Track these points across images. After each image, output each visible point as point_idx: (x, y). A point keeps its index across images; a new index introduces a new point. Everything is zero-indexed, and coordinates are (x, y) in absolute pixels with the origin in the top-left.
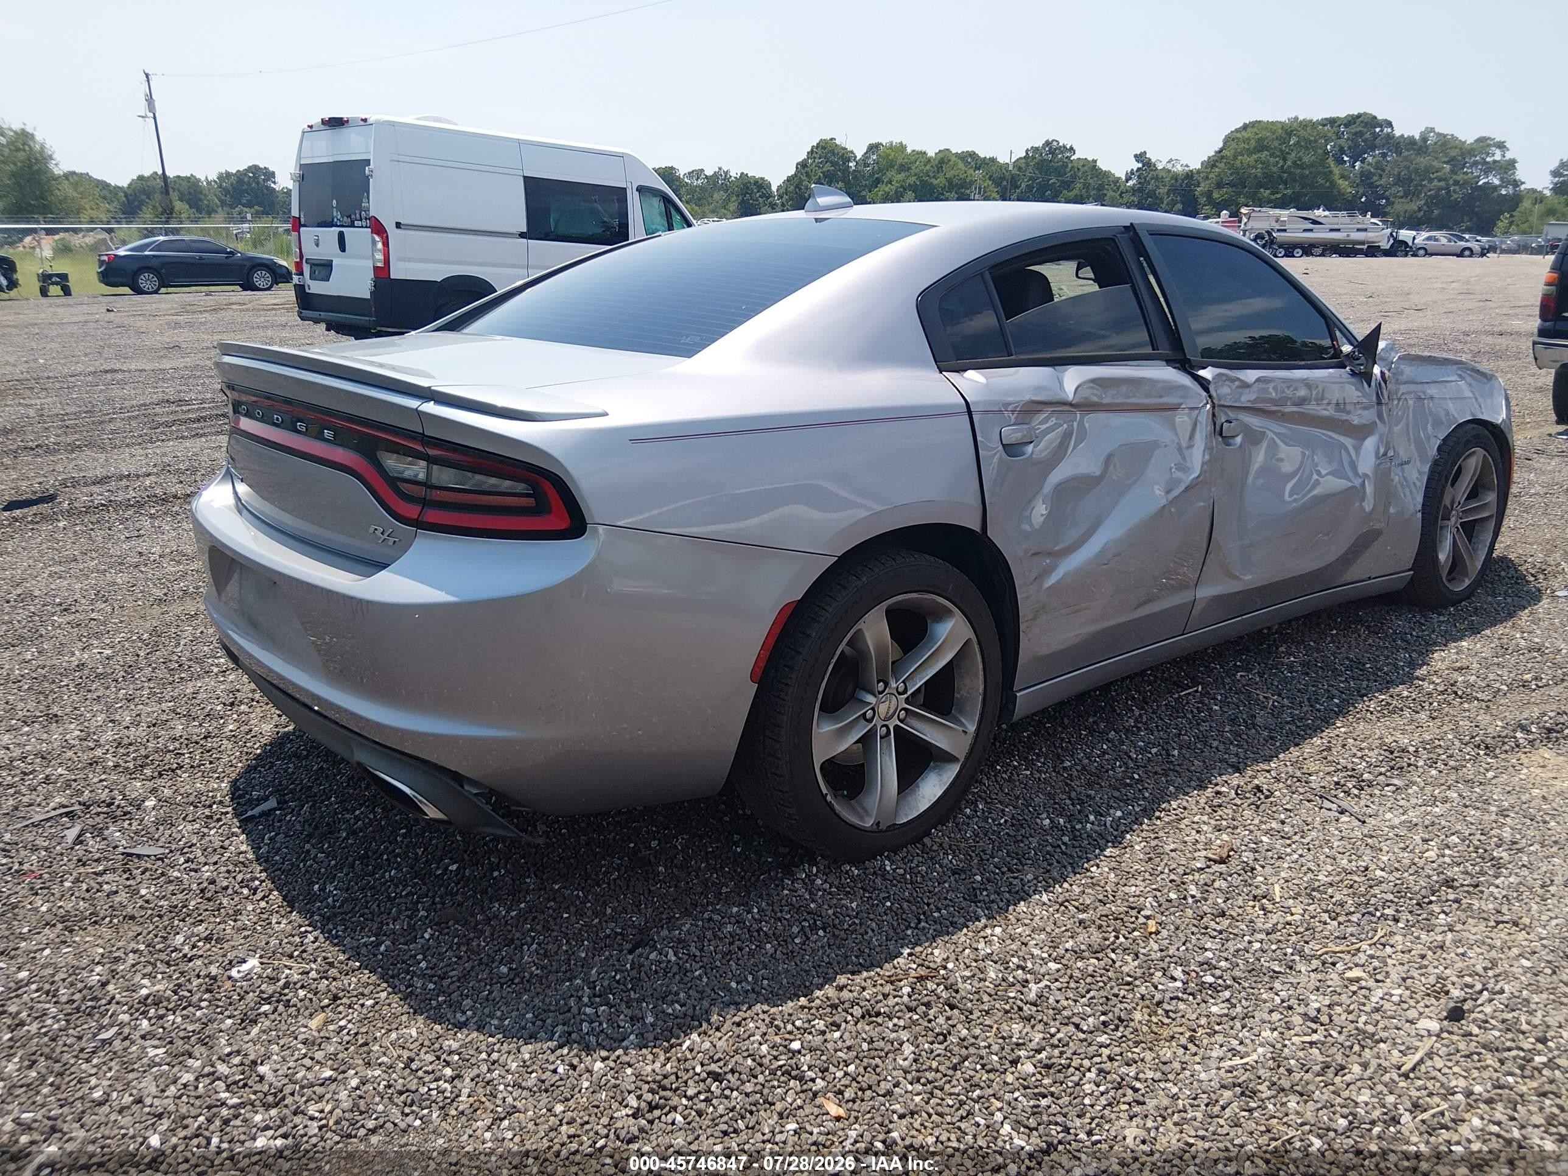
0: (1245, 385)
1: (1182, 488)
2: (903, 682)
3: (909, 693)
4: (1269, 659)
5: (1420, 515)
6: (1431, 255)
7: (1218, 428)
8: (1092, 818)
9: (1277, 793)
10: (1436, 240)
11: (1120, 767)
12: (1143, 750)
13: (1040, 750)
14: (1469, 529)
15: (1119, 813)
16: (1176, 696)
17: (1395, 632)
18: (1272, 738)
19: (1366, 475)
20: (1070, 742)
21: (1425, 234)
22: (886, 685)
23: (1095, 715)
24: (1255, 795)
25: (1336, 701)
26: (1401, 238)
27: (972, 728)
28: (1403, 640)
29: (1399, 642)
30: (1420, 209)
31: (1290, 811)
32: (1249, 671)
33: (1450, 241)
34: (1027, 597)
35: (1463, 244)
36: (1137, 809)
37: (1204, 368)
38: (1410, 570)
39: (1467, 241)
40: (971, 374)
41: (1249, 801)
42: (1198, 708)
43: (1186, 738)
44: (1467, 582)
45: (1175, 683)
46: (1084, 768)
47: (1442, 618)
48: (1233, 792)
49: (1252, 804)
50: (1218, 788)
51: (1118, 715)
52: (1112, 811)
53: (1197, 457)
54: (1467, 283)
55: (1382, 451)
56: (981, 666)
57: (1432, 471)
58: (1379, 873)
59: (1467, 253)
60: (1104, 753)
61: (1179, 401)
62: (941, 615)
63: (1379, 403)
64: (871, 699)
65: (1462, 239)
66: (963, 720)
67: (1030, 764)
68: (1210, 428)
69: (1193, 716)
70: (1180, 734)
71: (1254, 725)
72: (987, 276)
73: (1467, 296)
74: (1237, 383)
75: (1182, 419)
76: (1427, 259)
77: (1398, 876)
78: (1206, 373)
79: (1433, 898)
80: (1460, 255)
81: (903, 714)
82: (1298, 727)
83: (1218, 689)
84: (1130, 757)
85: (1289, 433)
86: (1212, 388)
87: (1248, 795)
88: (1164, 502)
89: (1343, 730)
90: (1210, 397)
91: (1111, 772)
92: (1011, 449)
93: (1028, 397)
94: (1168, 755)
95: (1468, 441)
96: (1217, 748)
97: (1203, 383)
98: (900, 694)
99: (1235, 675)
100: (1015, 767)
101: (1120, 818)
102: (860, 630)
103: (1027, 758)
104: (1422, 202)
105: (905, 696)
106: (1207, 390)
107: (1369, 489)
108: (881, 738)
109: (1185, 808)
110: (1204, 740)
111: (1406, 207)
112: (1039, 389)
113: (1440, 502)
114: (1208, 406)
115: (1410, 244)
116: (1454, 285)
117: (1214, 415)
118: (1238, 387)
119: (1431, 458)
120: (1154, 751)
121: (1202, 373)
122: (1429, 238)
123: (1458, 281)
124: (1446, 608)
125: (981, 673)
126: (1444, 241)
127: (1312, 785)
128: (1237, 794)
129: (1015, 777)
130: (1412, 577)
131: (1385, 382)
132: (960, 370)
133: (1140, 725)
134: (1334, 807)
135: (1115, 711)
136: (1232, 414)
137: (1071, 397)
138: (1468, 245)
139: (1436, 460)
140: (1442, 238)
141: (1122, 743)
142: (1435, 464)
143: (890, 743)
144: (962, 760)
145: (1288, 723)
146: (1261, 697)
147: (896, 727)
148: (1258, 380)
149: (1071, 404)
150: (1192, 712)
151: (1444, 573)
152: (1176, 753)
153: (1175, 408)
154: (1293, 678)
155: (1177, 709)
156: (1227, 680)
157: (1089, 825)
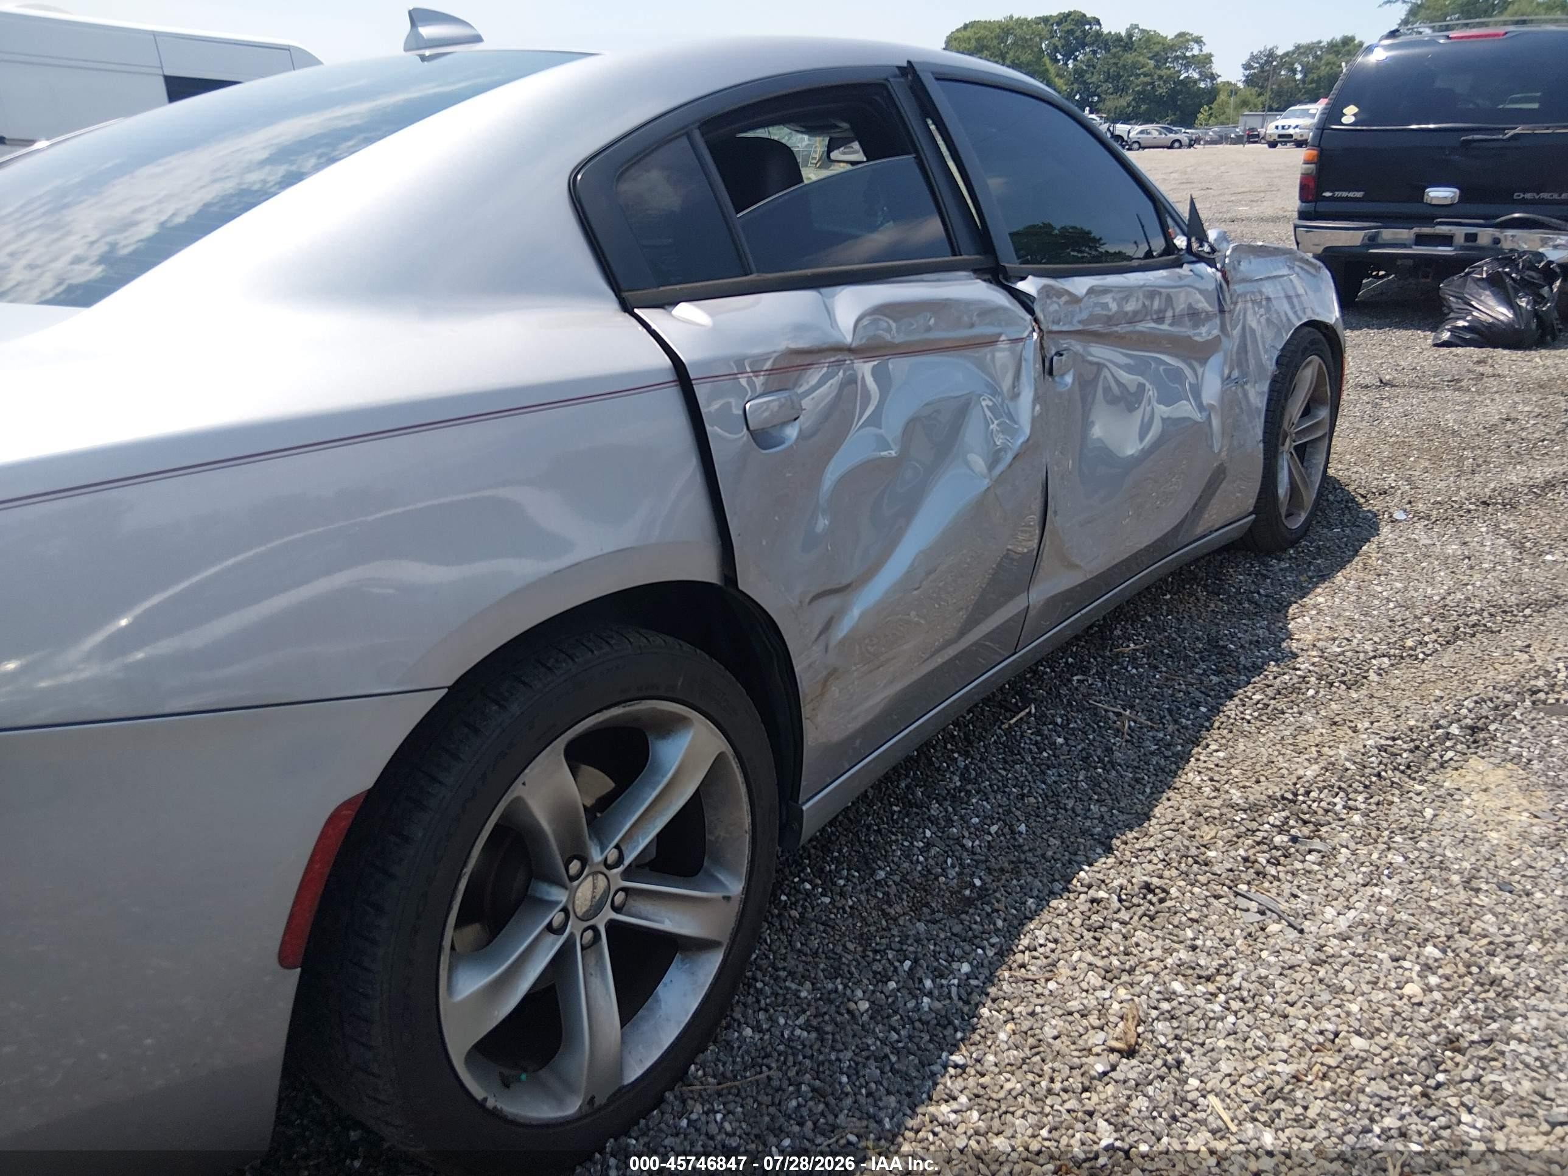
0: (1075, 300)
1: (1009, 457)
2: (617, 847)
3: (627, 862)
4: (1104, 648)
5: (1261, 445)
6: (1144, 148)
7: (1047, 364)
8: (928, 983)
9: (1173, 891)
10: (1149, 133)
11: (953, 866)
12: (979, 831)
13: (840, 851)
14: (1301, 451)
15: (966, 968)
16: (1006, 726)
17: (1238, 592)
18: (1137, 781)
19: (1212, 407)
20: (879, 831)
21: (1138, 128)
22: (584, 861)
23: (907, 776)
24: (1144, 898)
25: (1203, 709)
26: (1117, 133)
27: (736, 887)
28: (1250, 601)
29: (1246, 605)
30: (1129, 105)
31: (1197, 921)
32: (1085, 671)
33: (1160, 134)
34: (810, 666)
35: (1173, 136)
36: (990, 953)
37: (1023, 279)
38: (1251, 514)
39: (1176, 133)
40: (684, 310)
41: (1140, 911)
42: (1036, 743)
43: (1032, 800)
44: (1303, 516)
45: (1001, 706)
46: (904, 879)
47: (1283, 565)
48: (1115, 897)
49: (1145, 915)
50: (1092, 893)
51: (938, 769)
52: (955, 965)
53: (1025, 407)
54: (1185, 173)
55: (1226, 372)
56: (743, 789)
57: (1272, 390)
58: (1358, 1042)
59: (1177, 145)
60: (929, 845)
61: (997, 330)
62: (669, 726)
63: (1222, 311)
64: (560, 895)
65: (1171, 131)
66: (721, 877)
67: (828, 882)
68: (1039, 366)
69: (1034, 759)
70: (1023, 796)
71: (1113, 764)
72: (697, 135)
73: (1189, 186)
74: (1064, 299)
75: (1002, 355)
76: (1141, 151)
77: (1384, 1043)
78: (1028, 286)
79: (1441, 1077)
80: (1171, 147)
81: (620, 897)
82: (1166, 758)
83: (1056, 707)
84: (963, 846)
85: (1131, 362)
86: (1037, 309)
87: (1135, 900)
88: (986, 482)
89: (1221, 754)
90: (1036, 320)
91: (942, 879)
92: (763, 438)
93: (784, 344)
94: (1013, 832)
95: (1306, 348)
96: (1073, 810)
97: (1025, 301)
98: (609, 867)
99: (1070, 681)
100: (808, 894)
101: (968, 976)
102: (518, 800)
103: (822, 870)
104: (1131, 98)
105: (621, 868)
106: (1031, 311)
107: (1216, 423)
108: (583, 948)
109: (1056, 941)
110: (1053, 797)
111: (1116, 103)
112: (799, 329)
113: (1280, 427)
114: (1035, 335)
115: (1126, 138)
116: (1173, 175)
117: (1042, 347)
118: (1066, 303)
119: (1269, 374)
120: (994, 829)
121: (1021, 286)
122: (1142, 132)
123: (1176, 171)
124: (1285, 550)
125: (745, 799)
126: (1155, 134)
127: (1216, 869)
128: (1120, 900)
129: (810, 915)
130: (1254, 521)
131: (1227, 282)
132: (666, 303)
133: (969, 787)
134: (1254, 906)
135: (932, 764)
136: (1064, 343)
137: (849, 339)
138: (1177, 136)
139: (1275, 376)
140: (1153, 130)
141: (950, 822)
142: (1274, 381)
143: (601, 955)
144: (726, 941)
145: (1152, 753)
146: (1111, 714)
147: (612, 925)
148: (1091, 291)
149: (850, 350)
150: (1030, 751)
151: (1283, 511)
152: (1023, 828)
153: (991, 342)
154: (1140, 676)
155: (1011, 749)
156: (1064, 691)
157: (926, 1000)
